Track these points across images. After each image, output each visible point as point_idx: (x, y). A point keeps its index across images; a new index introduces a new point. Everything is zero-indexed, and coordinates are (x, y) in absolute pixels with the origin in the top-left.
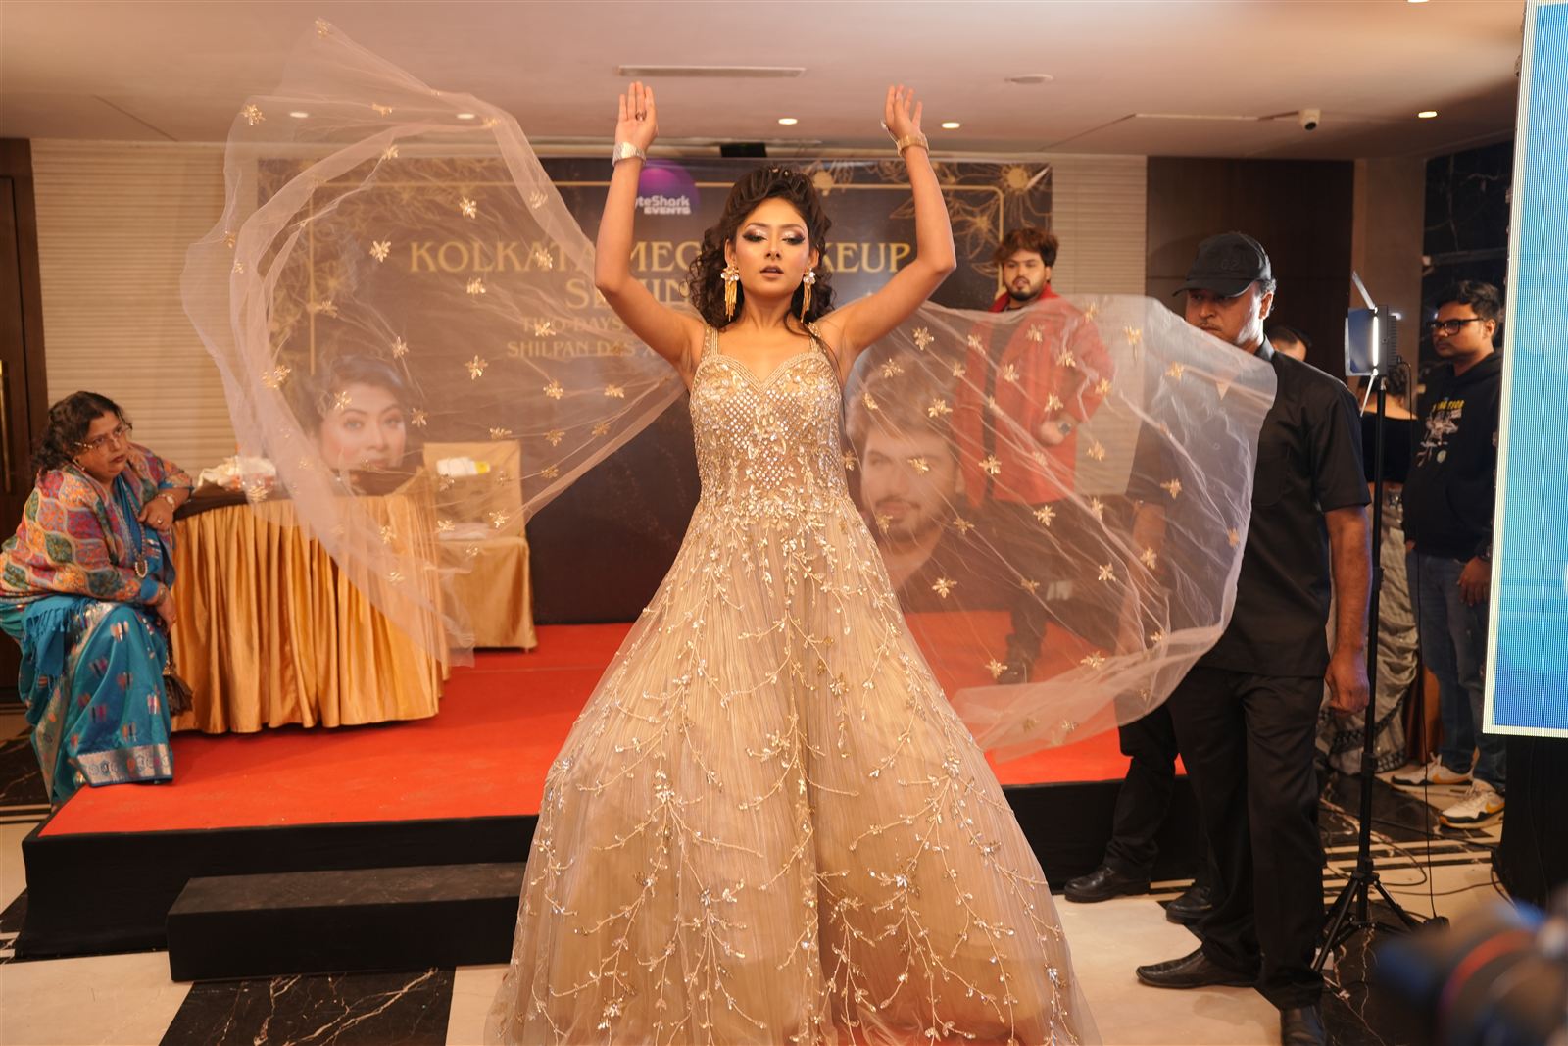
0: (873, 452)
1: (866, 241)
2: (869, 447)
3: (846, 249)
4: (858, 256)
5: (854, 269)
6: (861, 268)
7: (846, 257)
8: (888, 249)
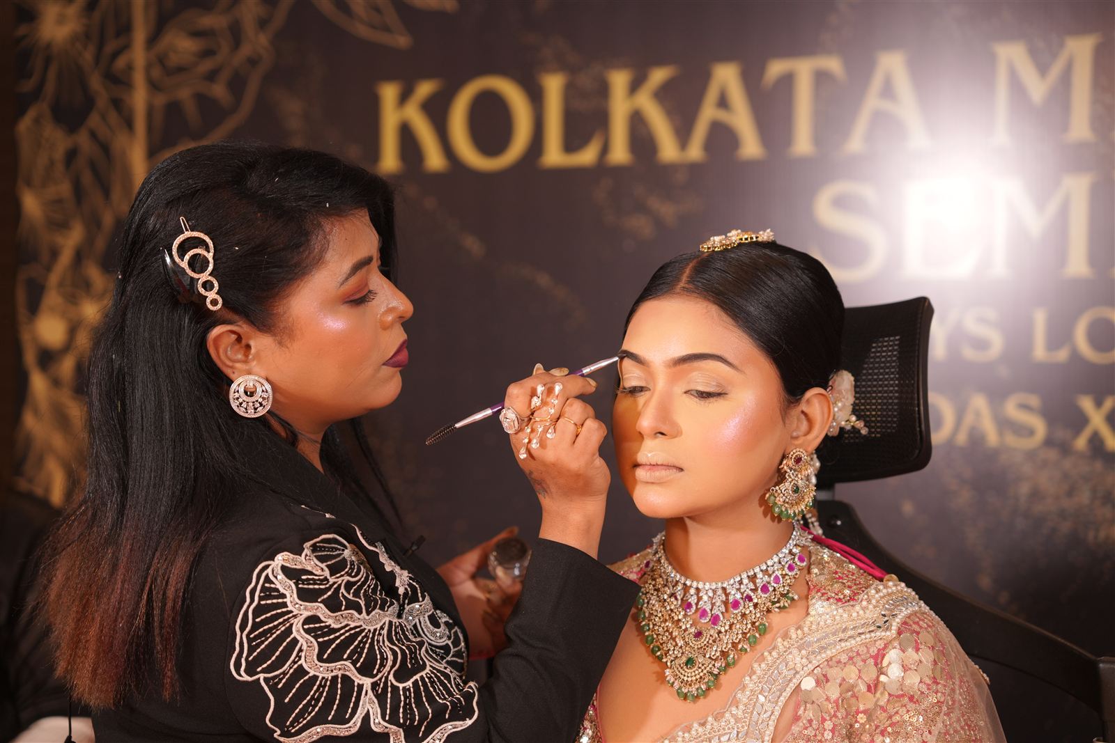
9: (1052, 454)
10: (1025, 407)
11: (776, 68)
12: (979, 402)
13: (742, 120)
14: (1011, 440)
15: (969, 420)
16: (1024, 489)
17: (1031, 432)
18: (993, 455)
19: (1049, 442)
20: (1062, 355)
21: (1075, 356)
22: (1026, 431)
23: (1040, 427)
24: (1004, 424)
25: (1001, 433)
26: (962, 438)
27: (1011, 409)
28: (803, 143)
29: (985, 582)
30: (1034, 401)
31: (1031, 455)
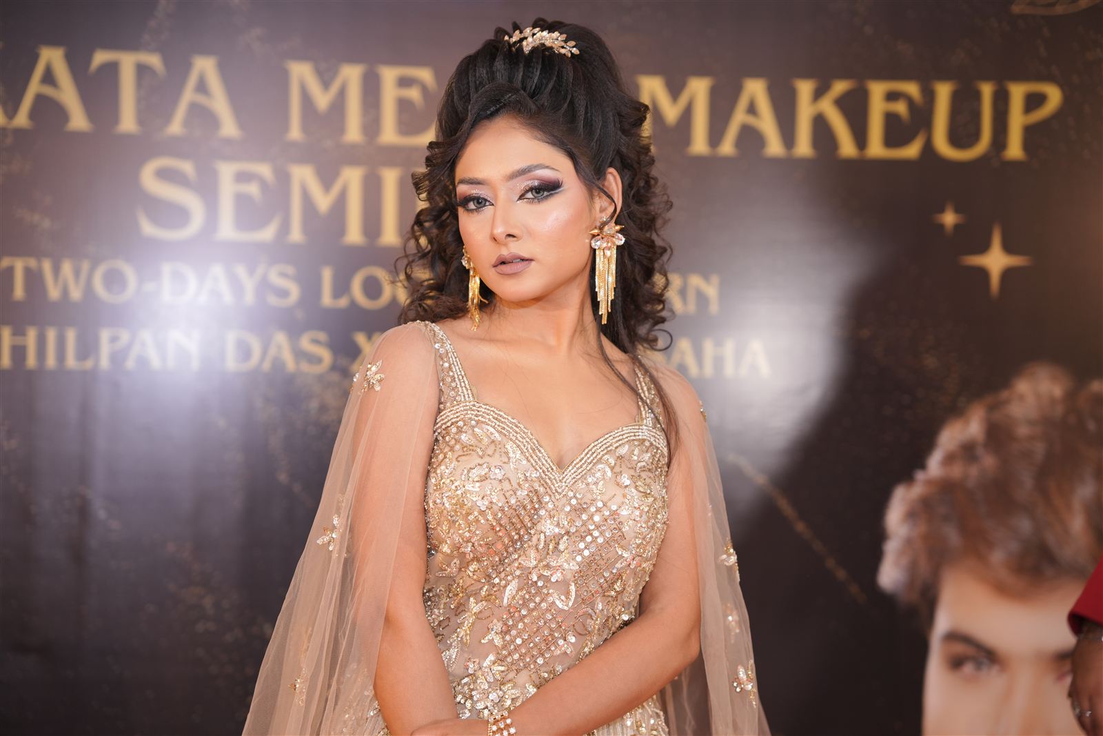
0: (953, 637)
1: (944, 77)
2: (943, 622)
3: (892, 96)
4: (921, 117)
5: (912, 151)
6: (928, 148)
7: (891, 120)
8: (1001, 100)
9: (335, 377)
10: (316, 342)
11: (100, 57)
12: (281, 338)
13: (68, 95)
14: (305, 367)
15: (272, 352)
16: (314, 405)
17: (319, 360)
18: (290, 379)
19: (334, 368)
20: (343, 302)
21: (353, 304)
22: (315, 360)
23: (326, 355)
24: (299, 354)
25: (297, 362)
26: (267, 366)
27: (305, 343)
28: (128, 122)
29: (283, 477)
30: (322, 336)
31: (320, 378)
